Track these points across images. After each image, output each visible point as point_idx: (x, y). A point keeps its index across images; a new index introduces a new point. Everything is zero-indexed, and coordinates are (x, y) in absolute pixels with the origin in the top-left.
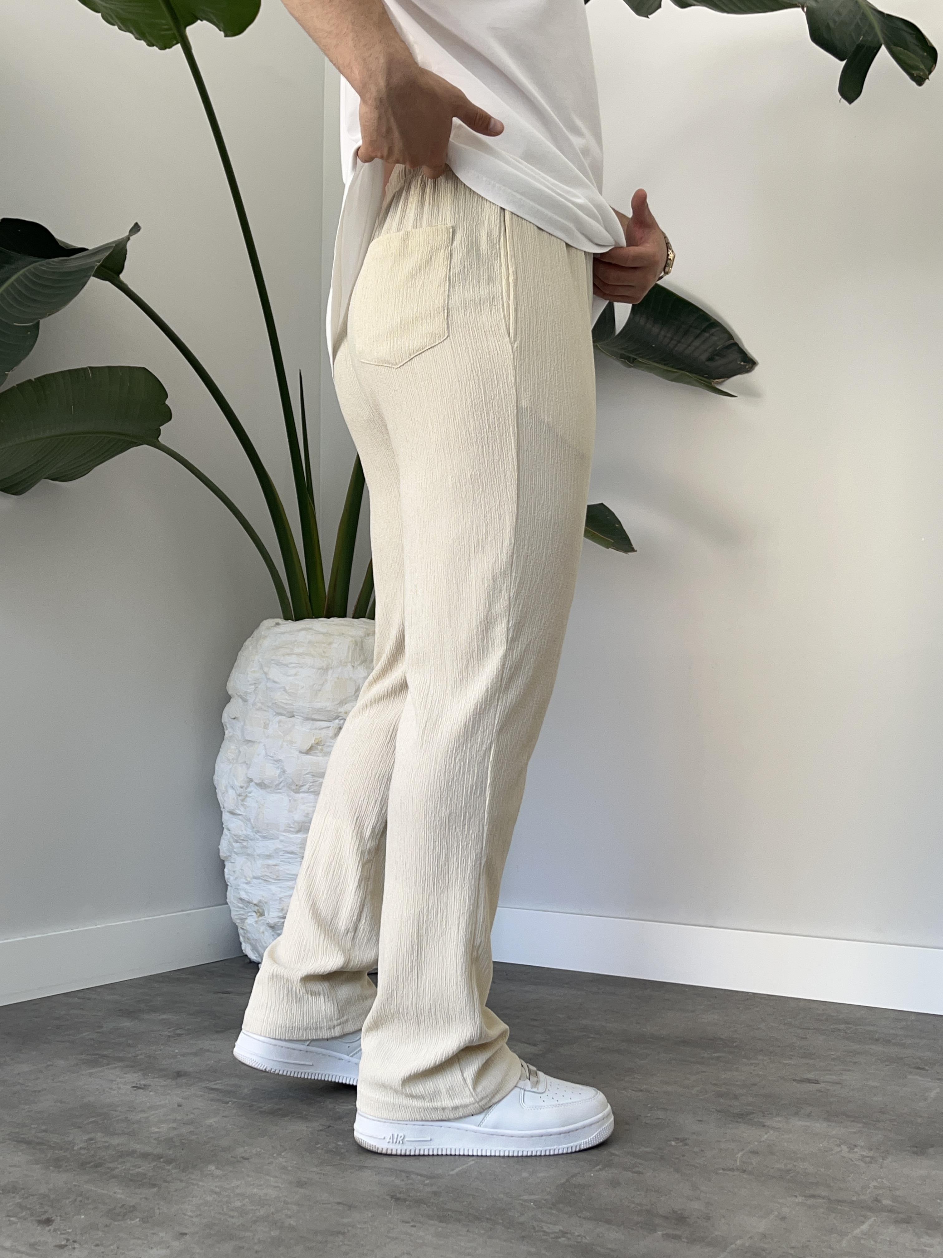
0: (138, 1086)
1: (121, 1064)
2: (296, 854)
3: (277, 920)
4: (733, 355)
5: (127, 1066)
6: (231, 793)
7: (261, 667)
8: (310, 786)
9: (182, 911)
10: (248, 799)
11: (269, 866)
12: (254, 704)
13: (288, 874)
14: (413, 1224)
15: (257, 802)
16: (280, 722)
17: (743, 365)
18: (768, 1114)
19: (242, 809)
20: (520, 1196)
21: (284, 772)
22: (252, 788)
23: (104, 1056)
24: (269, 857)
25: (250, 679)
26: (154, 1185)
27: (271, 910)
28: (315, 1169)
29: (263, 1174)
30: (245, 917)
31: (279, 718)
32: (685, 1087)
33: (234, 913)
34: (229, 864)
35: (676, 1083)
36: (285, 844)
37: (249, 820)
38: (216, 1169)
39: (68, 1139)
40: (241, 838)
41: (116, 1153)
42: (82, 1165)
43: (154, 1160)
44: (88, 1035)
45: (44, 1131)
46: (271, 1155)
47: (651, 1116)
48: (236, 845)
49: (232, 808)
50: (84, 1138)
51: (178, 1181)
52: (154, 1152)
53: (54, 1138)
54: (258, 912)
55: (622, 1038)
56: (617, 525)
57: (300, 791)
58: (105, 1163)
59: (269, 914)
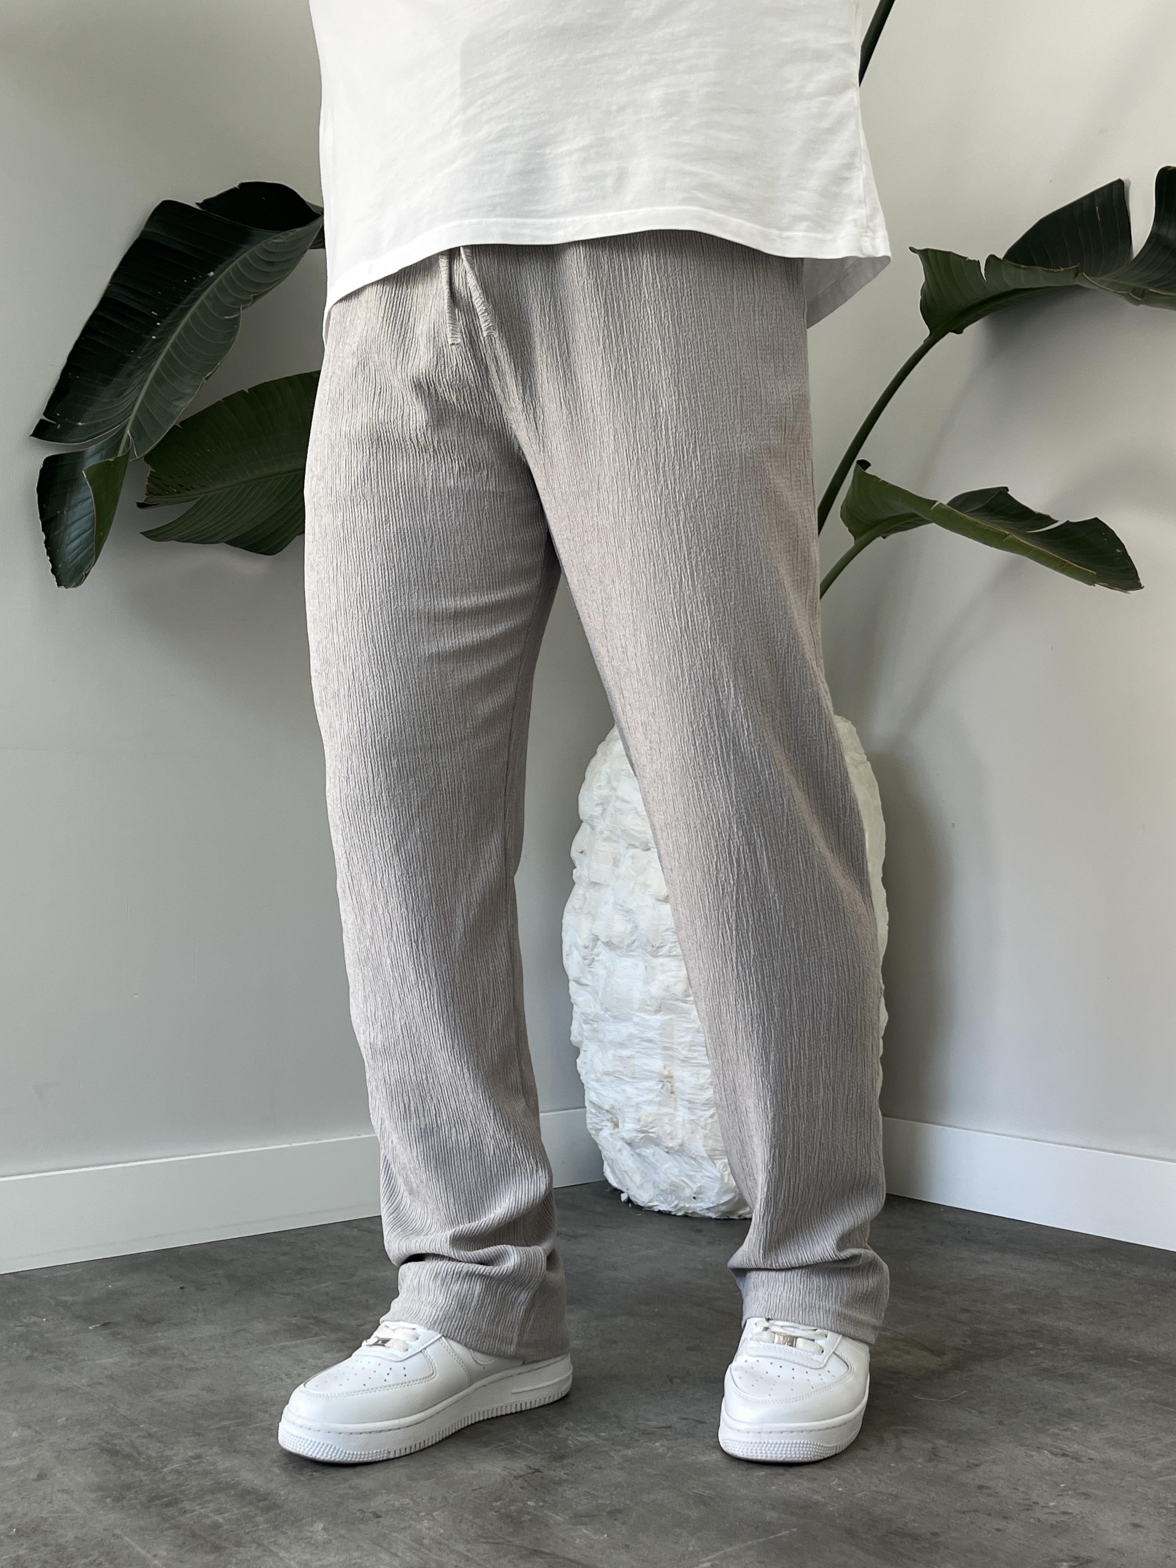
3: (634, 1134)
6: (576, 953)
7: (609, 782)
8: (671, 948)
10: (595, 963)
11: (621, 1058)
12: (602, 832)
13: (645, 1070)
15: (606, 968)
16: (633, 857)
19: (590, 978)
21: (636, 927)
22: (600, 948)
23: (320, 1322)
24: (622, 1045)
25: (595, 798)
27: (627, 1119)
28: (461, 1548)
29: (382, 1547)
30: (599, 1127)
31: (632, 851)
32: (1145, 1455)
33: (588, 1121)
34: (582, 1052)
35: (1133, 1447)
36: (640, 1029)
37: (597, 993)
38: (324, 1529)
39: (169, 1452)
40: (590, 1018)
41: (212, 1484)
42: (152, 1499)
43: (250, 1503)
44: (327, 1287)
45: (150, 1436)
46: (418, 1514)
47: (1055, 1506)
48: (586, 1027)
49: (578, 976)
50: (190, 1454)
51: (254, 1546)
52: (262, 1489)
53: (153, 1449)
54: (613, 1121)
55: (1088, 1353)
56: (1118, 551)
57: (659, 954)
58: (183, 1501)
59: (623, 1126)
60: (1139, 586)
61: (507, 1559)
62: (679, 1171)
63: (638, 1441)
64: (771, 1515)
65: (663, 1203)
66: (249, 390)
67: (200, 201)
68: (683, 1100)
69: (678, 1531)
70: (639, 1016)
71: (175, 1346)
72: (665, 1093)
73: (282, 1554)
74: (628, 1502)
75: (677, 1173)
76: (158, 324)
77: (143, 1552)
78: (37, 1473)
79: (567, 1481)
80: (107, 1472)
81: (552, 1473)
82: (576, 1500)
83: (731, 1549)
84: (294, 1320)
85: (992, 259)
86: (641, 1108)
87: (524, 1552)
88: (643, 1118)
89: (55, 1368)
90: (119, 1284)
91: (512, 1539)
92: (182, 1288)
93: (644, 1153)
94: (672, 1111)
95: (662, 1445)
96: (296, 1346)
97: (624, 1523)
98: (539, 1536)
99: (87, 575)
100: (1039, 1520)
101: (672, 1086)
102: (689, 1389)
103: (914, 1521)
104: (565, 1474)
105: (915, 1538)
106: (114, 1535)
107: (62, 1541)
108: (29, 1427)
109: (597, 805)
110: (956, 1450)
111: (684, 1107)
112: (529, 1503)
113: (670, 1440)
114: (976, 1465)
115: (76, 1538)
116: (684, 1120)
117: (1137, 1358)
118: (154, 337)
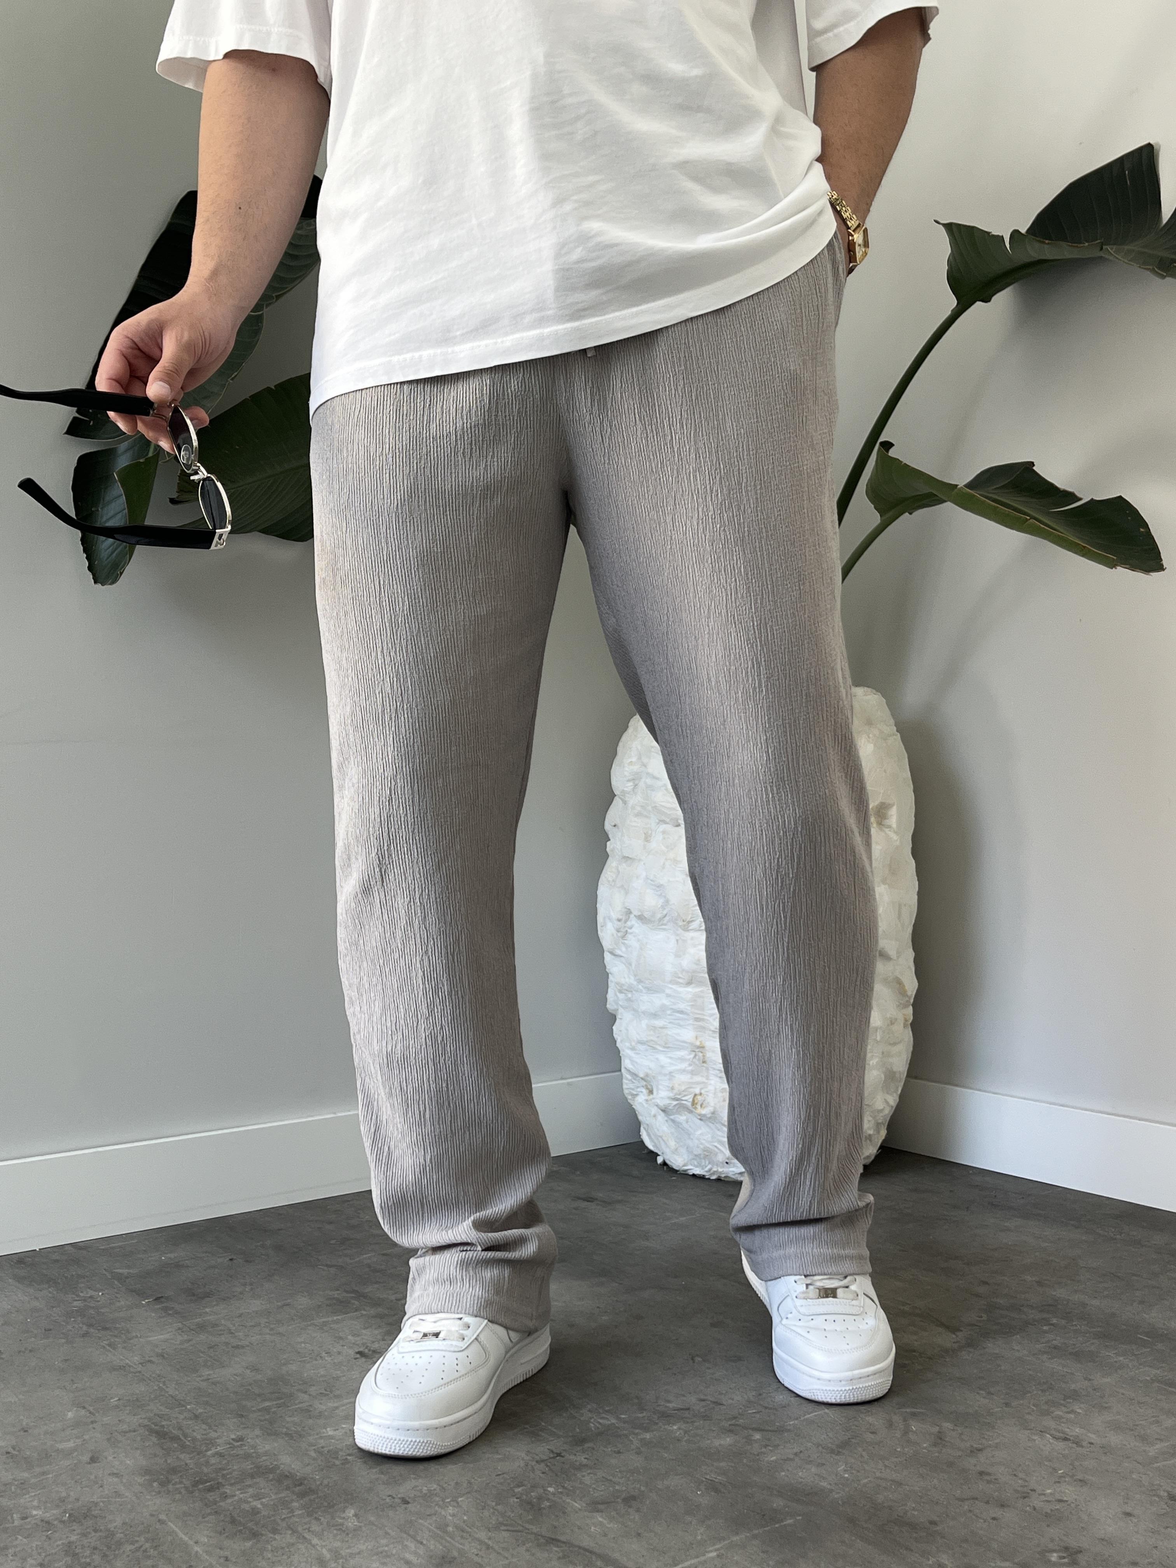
1: (373, 1312)
2: (688, 1015)
3: (668, 1102)
6: (610, 927)
7: (640, 758)
9: (562, 1079)
10: (629, 936)
11: (654, 1028)
12: (633, 808)
13: (678, 1040)
15: (638, 940)
16: (664, 832)
19: (624, 949)
21: (667, 901)
22: (633, 921)
23: (360, 1296)
24: (655, 1016)
25: (626, 773)
27: (660, 1087)
28: (482, 1535)
29: (409, 1535)
30: (635, 1093)
31: (663, 827)
32: (1144, 1439)
33: (625, 1086)
34: (618, 1021)
35: (1132, 1430)
36: (673, 1000)
37: (630, 964)
38: (356, 1515)
39: (213, 1435)
40: (625, 988)
41: (251, 1468)
42: (196, 1484)
43: (288, 1488)
44: (369, 1258)
45: (196, 1417)
46: (443, 1500)
48: (621, 996)
49: (611, 947)
50: (233, 1437)
51: (290, 1532)
52: (298, 1474)
53: (198, 1431)
54: (647, 1088)
55: (1099, 1329)
56: (1142, 530)
57: (690, 928)
58: (224, 1486)
59: (657, 1094)
60: (1161, 568)
61: (524, 1548)
62: (713, 1137)
63: (657, 1424)
64: (778, 1503)
65: (696, 1167)
66: (275, 386)
68: (714, 1069)
69: (688, 1518)
70: (671, 988)
71: (223, 1322)
72: (697, 1062)
73: (315, 1541)
74: (643, 1488)
75: (710, 1139)
77: (186, 1538)
78: (90, 1455)
79: (586, 1466)
80: (155, 1455)
81: (572, 1457)
82: (594, 1486)
83: (738, 1538)
84: (336, 1294)
85: (1015, 234)
86: (675, 1077)
87: (542, 1540)
88: (676, 1086)
89: (109, 1345)
90: (172, 1256)
91: (531, 1527)
92: (231, 1260)
93: (677, 1120)
94: (704, 1080)
95: (679, 1429)
96: (337, 1322)
97: (638, 1510)
98: (556, 1524)
99: (121, 574)
100: (1035, 1509)
101: (704, 1056)
102: (710, 1368)
103: (914, 1509)
104: (585, 1458)
105: (913, 1526)
106: (159, 1521)
107: (111, 1526)
108: (84, 1408)
109: (629, 781)
110: (961, 1434)
111: (716, 1076)
112: (549, 1489)
113: (688, 1422)
114: (980, 1450)
115: (124, 1523)
116: (716, 1089)
117: (1147, 1335)
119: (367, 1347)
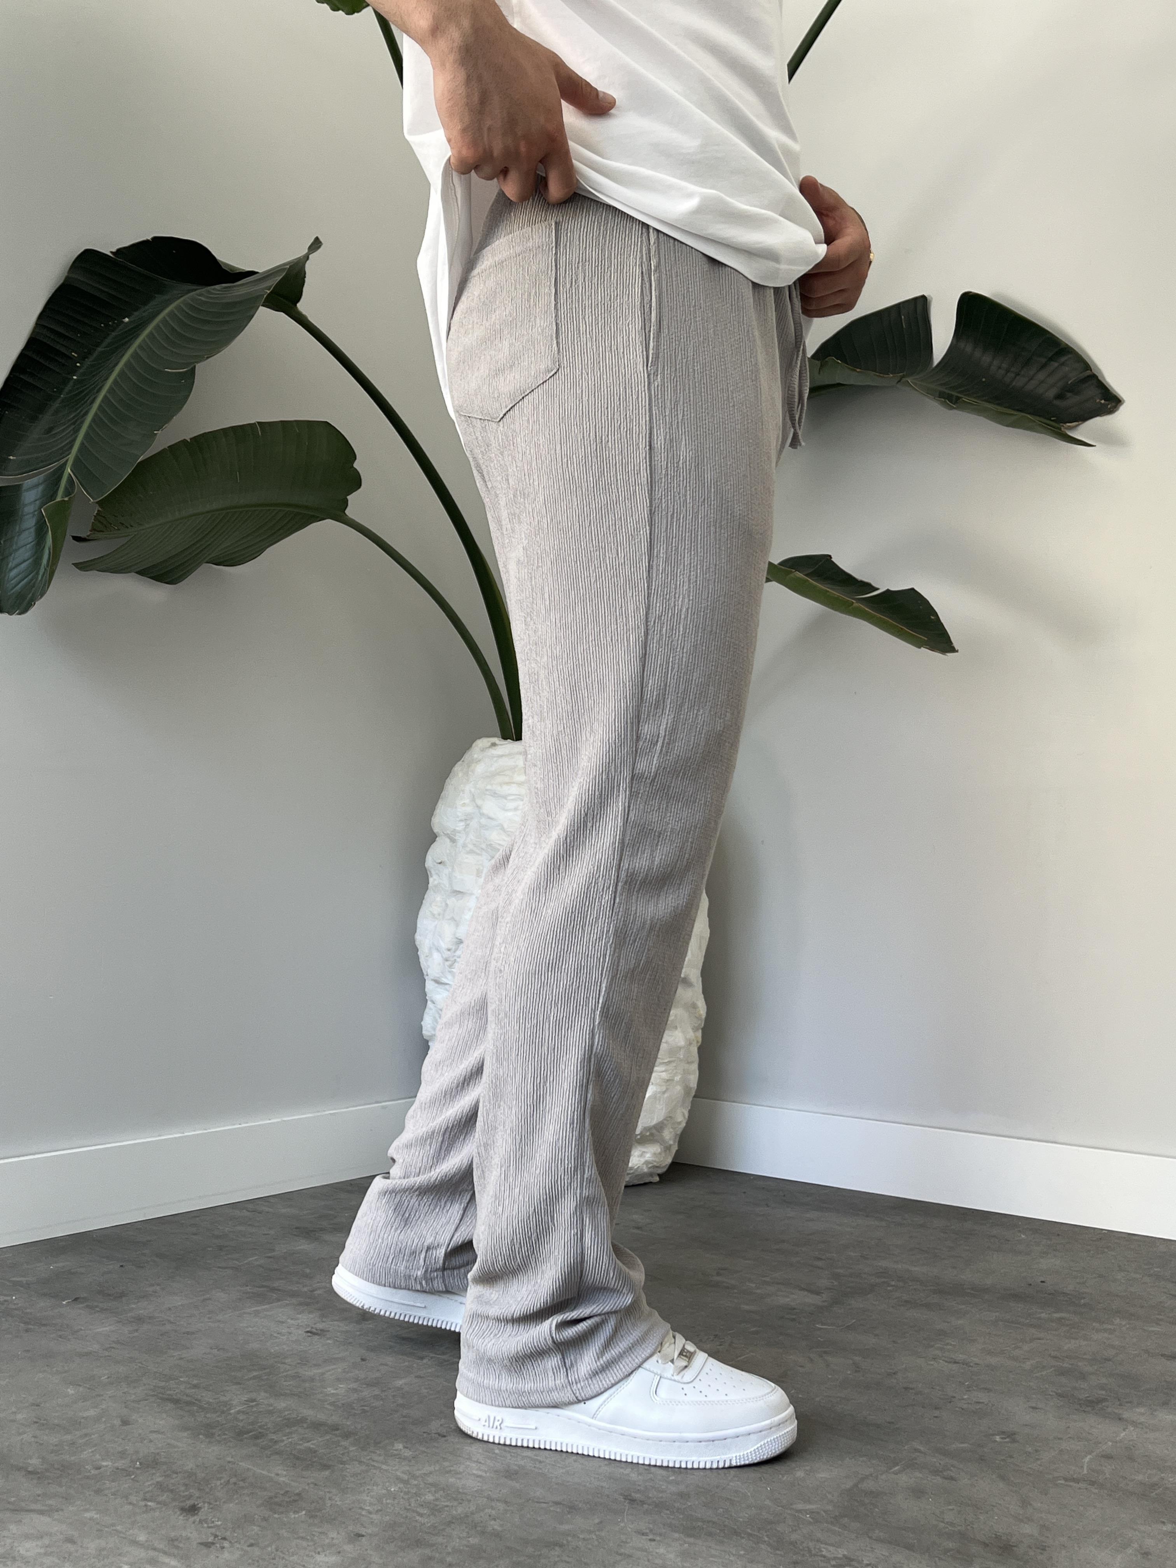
0: (314, 1330)
1: (294, 1301)
4: (1091, 391)
5: (301, 1304)
6: (437, 957)
7: (473, 800)
12: (464, 846)
14: (651, 1537)
17: (1103, 404)
18: (1127, 1402)
19: (450, 977)
20: (791, 1504)
23: (273, 1290)
25: (459, 814)
26: (325, 1467)
35: (1002, 1354)
39: (224, 1398)
41: (282, 1420)
43: (327, 1432)
44: (256, 1260)
45: (196, 1386)
47: (968, 1398)
49: (434, 976)
50: (244, 1398)
51: (356, 1463)
52: (328, 1422)
53: (207, 1397)
55: (933, 1288)
56: (933, 617)
60: (953, 650)
67: (114, 250)
71: (156, 1315)
73: (384, 1467)
76: (78, 364)
77: (265, 1473)
89: (60, 1337)
92: (121, 1266)
96: (267, 1310)
99: (33, 605)
100: (963, 1409)
103: (870, 1415)
105: (877, 1426)
106: (229, 1462)
107: (187, 1469)
109: (461, 821)
110: (872, 1364)
114: (894, 1373)
115: (197, 1466)
117: (972, 1289)
118: (75, 377)
119: (312, 1328)
